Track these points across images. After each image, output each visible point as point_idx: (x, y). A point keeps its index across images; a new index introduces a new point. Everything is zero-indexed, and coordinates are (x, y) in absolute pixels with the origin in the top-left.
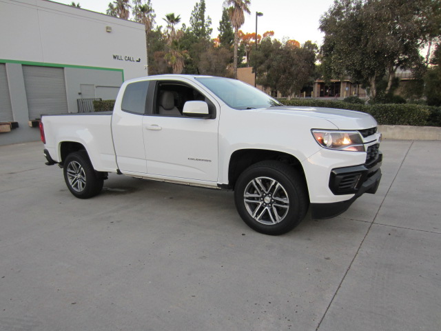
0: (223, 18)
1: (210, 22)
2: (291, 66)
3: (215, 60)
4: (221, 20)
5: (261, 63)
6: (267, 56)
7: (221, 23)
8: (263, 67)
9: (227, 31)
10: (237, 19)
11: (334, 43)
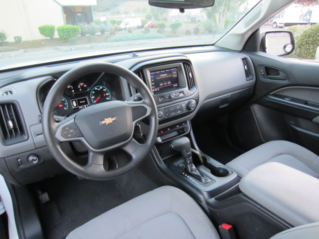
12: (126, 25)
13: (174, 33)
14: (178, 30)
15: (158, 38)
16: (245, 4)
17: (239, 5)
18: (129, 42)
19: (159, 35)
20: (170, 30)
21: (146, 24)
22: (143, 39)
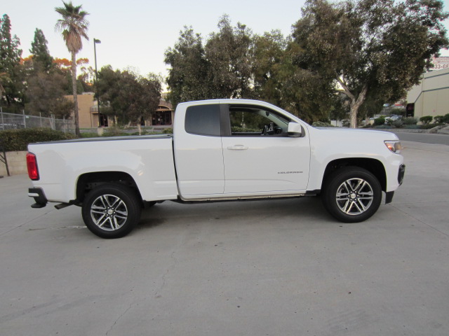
0: (35, 40)
1: (18, 42)
2: (140, 95)
3: (50, 86)
4: (34, 41)
5: (104, 91)
6: (111, 84)
7: (33, 44)
8: (107, 95)
9: (42, 53)
10: (74, 44)
11: (183, 76)
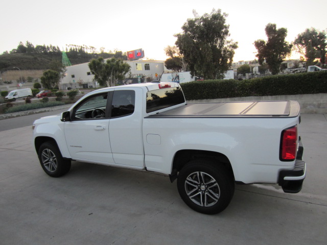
12: (14, 95)
13: (72, 99)
14: (75, 97)
15: (58, 105)
16: (129, 73)
17: (125, 74)
18: (29, 112)
19: (58, 102)
20: (67, 97)
21: (38, 93)
22: (43, 107)
